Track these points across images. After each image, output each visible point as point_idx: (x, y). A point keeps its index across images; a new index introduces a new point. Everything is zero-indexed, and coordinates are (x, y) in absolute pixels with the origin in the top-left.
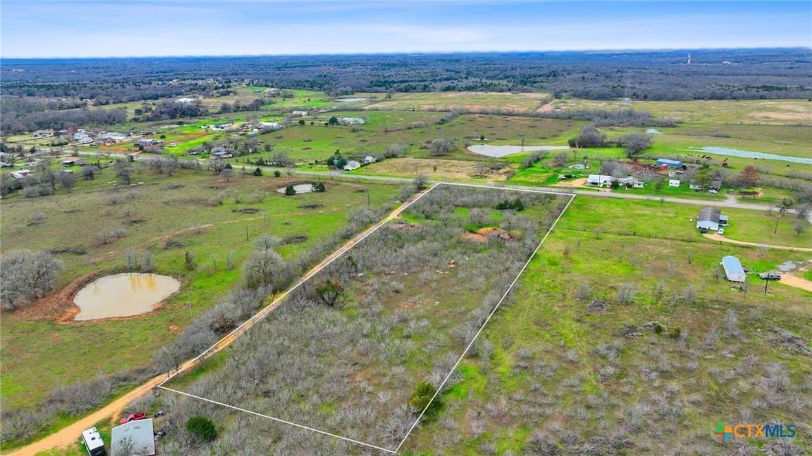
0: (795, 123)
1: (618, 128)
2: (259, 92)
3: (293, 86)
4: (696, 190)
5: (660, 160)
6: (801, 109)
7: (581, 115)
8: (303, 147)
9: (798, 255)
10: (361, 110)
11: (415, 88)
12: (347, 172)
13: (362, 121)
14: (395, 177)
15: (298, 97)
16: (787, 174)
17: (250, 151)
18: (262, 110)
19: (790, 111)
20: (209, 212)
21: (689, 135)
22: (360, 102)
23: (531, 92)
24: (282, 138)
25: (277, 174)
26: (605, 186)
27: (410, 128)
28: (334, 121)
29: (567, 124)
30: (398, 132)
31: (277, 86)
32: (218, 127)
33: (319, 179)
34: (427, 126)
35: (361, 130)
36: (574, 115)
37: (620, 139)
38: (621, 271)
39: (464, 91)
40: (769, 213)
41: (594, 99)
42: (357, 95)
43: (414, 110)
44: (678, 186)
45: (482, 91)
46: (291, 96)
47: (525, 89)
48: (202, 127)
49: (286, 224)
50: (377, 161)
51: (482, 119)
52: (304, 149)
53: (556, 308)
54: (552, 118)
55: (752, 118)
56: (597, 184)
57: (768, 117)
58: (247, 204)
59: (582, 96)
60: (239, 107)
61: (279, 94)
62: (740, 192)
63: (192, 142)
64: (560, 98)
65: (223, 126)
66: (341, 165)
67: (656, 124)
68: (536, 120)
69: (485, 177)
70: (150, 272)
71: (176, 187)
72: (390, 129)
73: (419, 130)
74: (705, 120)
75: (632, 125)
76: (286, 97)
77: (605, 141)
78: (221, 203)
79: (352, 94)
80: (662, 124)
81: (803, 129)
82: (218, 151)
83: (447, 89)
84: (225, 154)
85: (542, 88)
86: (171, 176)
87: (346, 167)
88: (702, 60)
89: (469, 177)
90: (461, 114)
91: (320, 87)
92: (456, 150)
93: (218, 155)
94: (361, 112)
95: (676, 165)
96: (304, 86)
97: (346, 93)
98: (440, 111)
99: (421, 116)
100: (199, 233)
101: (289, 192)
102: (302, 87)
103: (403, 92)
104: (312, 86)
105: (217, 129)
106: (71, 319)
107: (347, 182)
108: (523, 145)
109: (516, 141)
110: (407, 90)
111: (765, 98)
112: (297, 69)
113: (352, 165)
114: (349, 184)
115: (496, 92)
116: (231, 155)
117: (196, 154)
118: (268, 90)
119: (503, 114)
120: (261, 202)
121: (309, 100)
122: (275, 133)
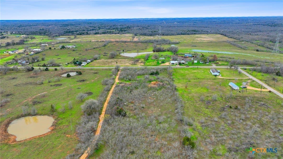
0: (210, 41)
1: (163, 45)
2: (18, 37)
3: (32, 34)
4: (203, 63)
5: (185, 55)
6: (207, 37)
7: (149, 41)
8: (57, 58)
9: (244, 80)
10: (69, 43)
11: (83, 33)
12: (83, 66)
13: (75, 47)
14: (103, 67)
15: (37, 38)
16: (221, 57)
17: (36, 61)
18: (26, 44)
19: (205, 38)
20: (39, 87)
21: (185, 46)
22: (65, 39)
23: (126, 34)
24: (45, 55)
25: (56, 70)
26: (176, 64)
27: (95, 48)
28: (63, 47)
29: (146, 44)
30: (91, 50)
31: (25, 34)
32: (13, 52)
33: (75, 70)
34: (100, 47)
35: (76, 50)
36: (147, 41)
37: (168, 49)
38: (205, 91)
39: (102, 34)
40: (227, 69)
41: (148, 36)
42: (61, 36)
43: (90, 42)
44: (197, 62)
45: (109, 34)
46: (34, 38)
47: (123, 33)
48: (5, 52)
49: (78, 88)
50: (92, 61)
51: (118, 44)
52: (58, 59)
53: (197, 105)
54: (141, 43)
55: (197, 40)
56: (174, 64)
57: (201, 40)
58: (55, 82)
59: (143, 35)
60: (15, 43)
61: (28, 37)
62: (214, 63)
63: (5, 59)
64: (137, 36)
65: (15, 51)
66: (80, 64)
67: (173, 43)
68: (136, 44)
69: (136, 64)
70: (35, 115)
71: (14, 78)
72: (87, 49)
73: (98, 49)
74: (185, 41)
75: (166, 44)
76: (32, 38)
77: (164, 49)
78: (42, 83)
79: (59, 36)
80: (175, 43)
81: (212, 43)
82: (21, 62)
83: (96, 34)
84: (25, 63)
85: (128, 32)
86: (6, 74)
87: (82, 65)
88: (169, 22)
89: (131, 65)
90: (109, 42)
91: (44, 34)
92: (117, 55)
93: (22, 64)
94: (70, 43)
95: (191, 56)
96: (37, 34)
97: (57, 36)
98: (100, 42)
99: (95, 44)
100: (44, 96)
101: (68, 76)
102: (36, 34)
103: (79, 35)
104: (40, 34)
105: (13, 53)
106: (15, 141)
107: (87, 70)
108: (138, 52)
109: (135, 51)
110: (81, 34)
111: (196, 34)
112: (27, 27)
113: (84, 64)
114: (89, 71)
115: (114, 34)
116: (28, 63)
117: (11, 64)
118: (22, 36)
119: (124, 42)
120: (59, 81)
121: (43, 39)
122: (41, 53)
